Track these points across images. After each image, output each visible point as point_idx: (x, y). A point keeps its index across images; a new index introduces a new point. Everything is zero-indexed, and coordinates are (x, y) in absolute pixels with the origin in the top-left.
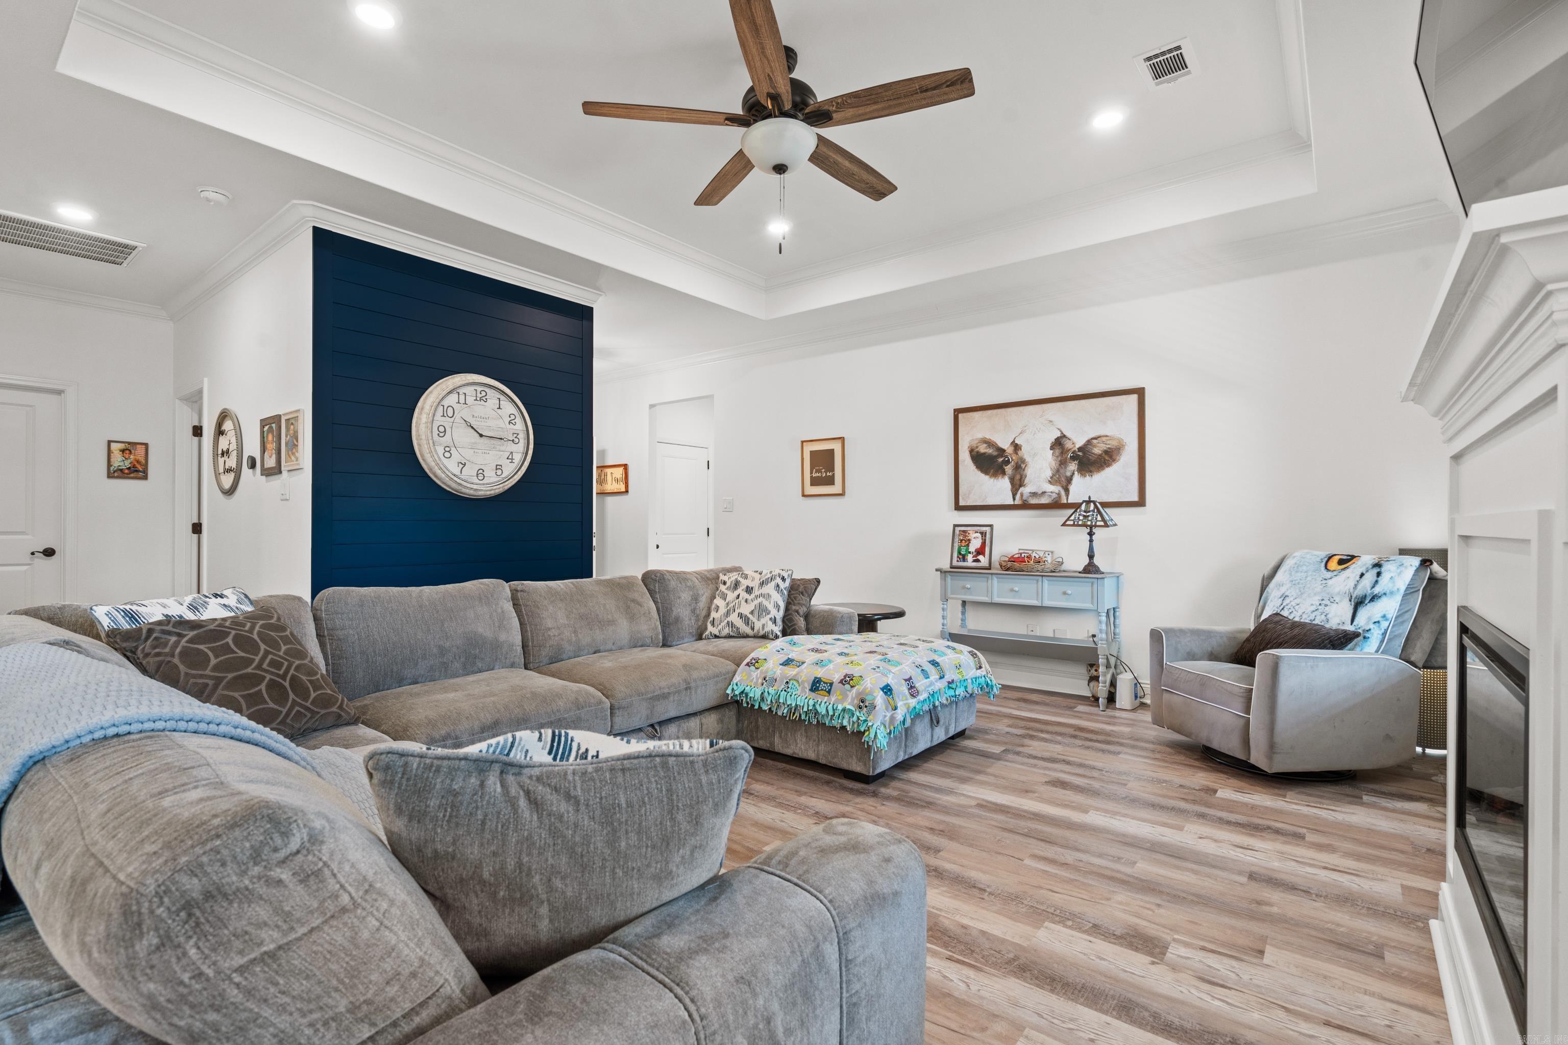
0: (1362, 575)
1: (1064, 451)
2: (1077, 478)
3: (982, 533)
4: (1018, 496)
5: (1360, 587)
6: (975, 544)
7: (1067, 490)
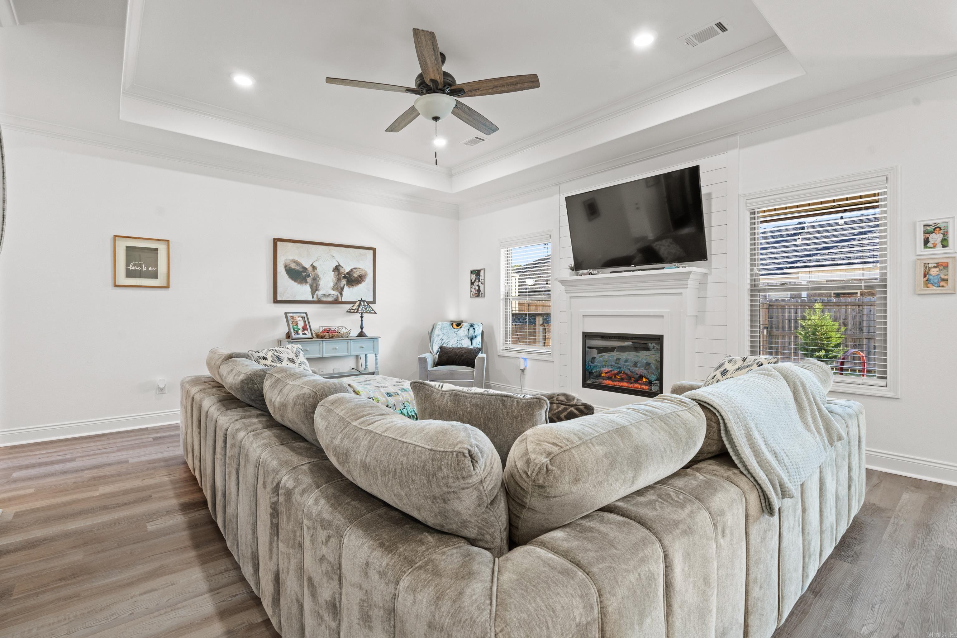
0: (469, 330)
1: (339, 273)
2: (346, 288)
3: (302, 317)
4: (315, 296)
5: (470, 333)
6: (301, 324)
7: (341, 294)
